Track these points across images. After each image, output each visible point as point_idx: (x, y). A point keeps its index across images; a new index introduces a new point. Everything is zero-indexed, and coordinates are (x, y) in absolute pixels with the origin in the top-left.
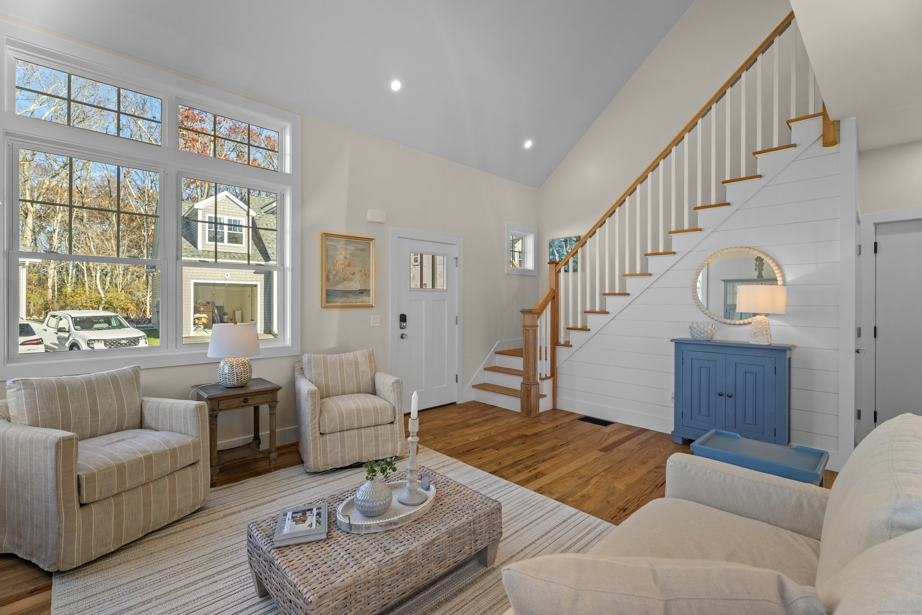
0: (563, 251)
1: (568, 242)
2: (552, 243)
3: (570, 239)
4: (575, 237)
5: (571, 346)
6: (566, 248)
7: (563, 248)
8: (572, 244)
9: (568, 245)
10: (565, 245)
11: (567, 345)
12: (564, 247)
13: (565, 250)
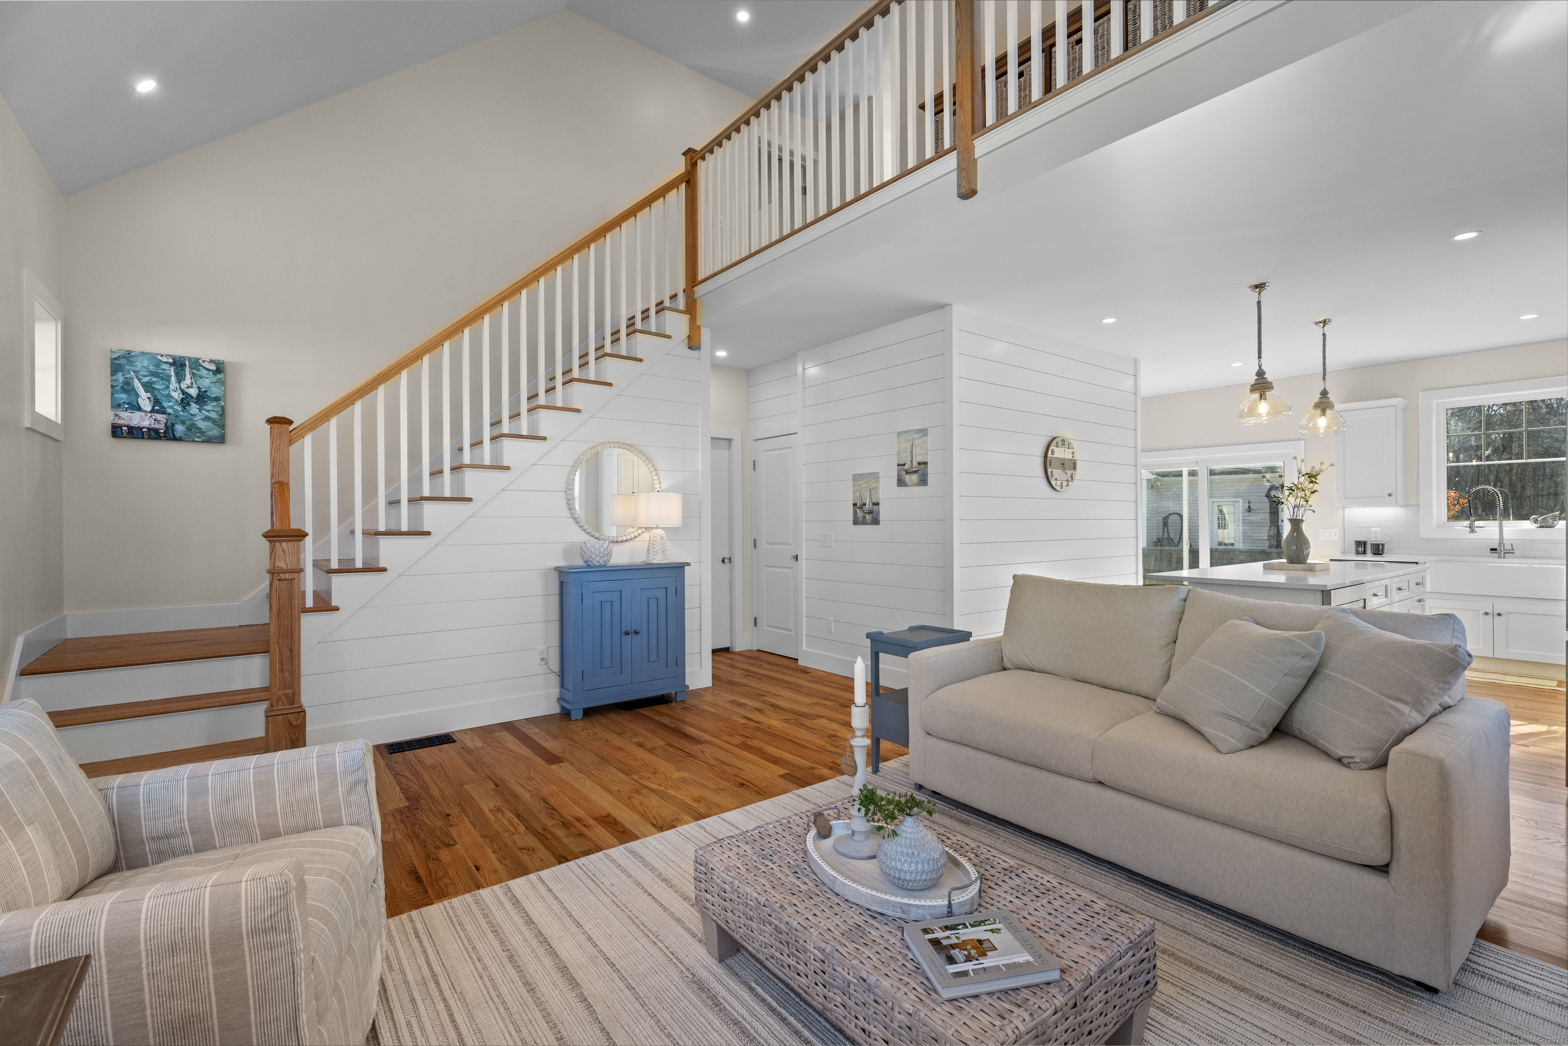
0: (168, 387)
1: (187, 369)
2: (122, 361)
3: (196, 364)
4: (211, 361)
5: (336, 609)
6: (180, 380)
7: (169, 381)
8: (201, 377)
9: (188, 376)
10: (177, 374)
11: (324, 605)
12: (173, 379)
13: (174, 384)
